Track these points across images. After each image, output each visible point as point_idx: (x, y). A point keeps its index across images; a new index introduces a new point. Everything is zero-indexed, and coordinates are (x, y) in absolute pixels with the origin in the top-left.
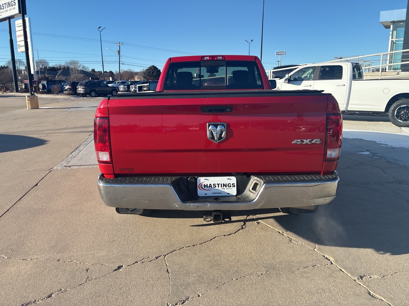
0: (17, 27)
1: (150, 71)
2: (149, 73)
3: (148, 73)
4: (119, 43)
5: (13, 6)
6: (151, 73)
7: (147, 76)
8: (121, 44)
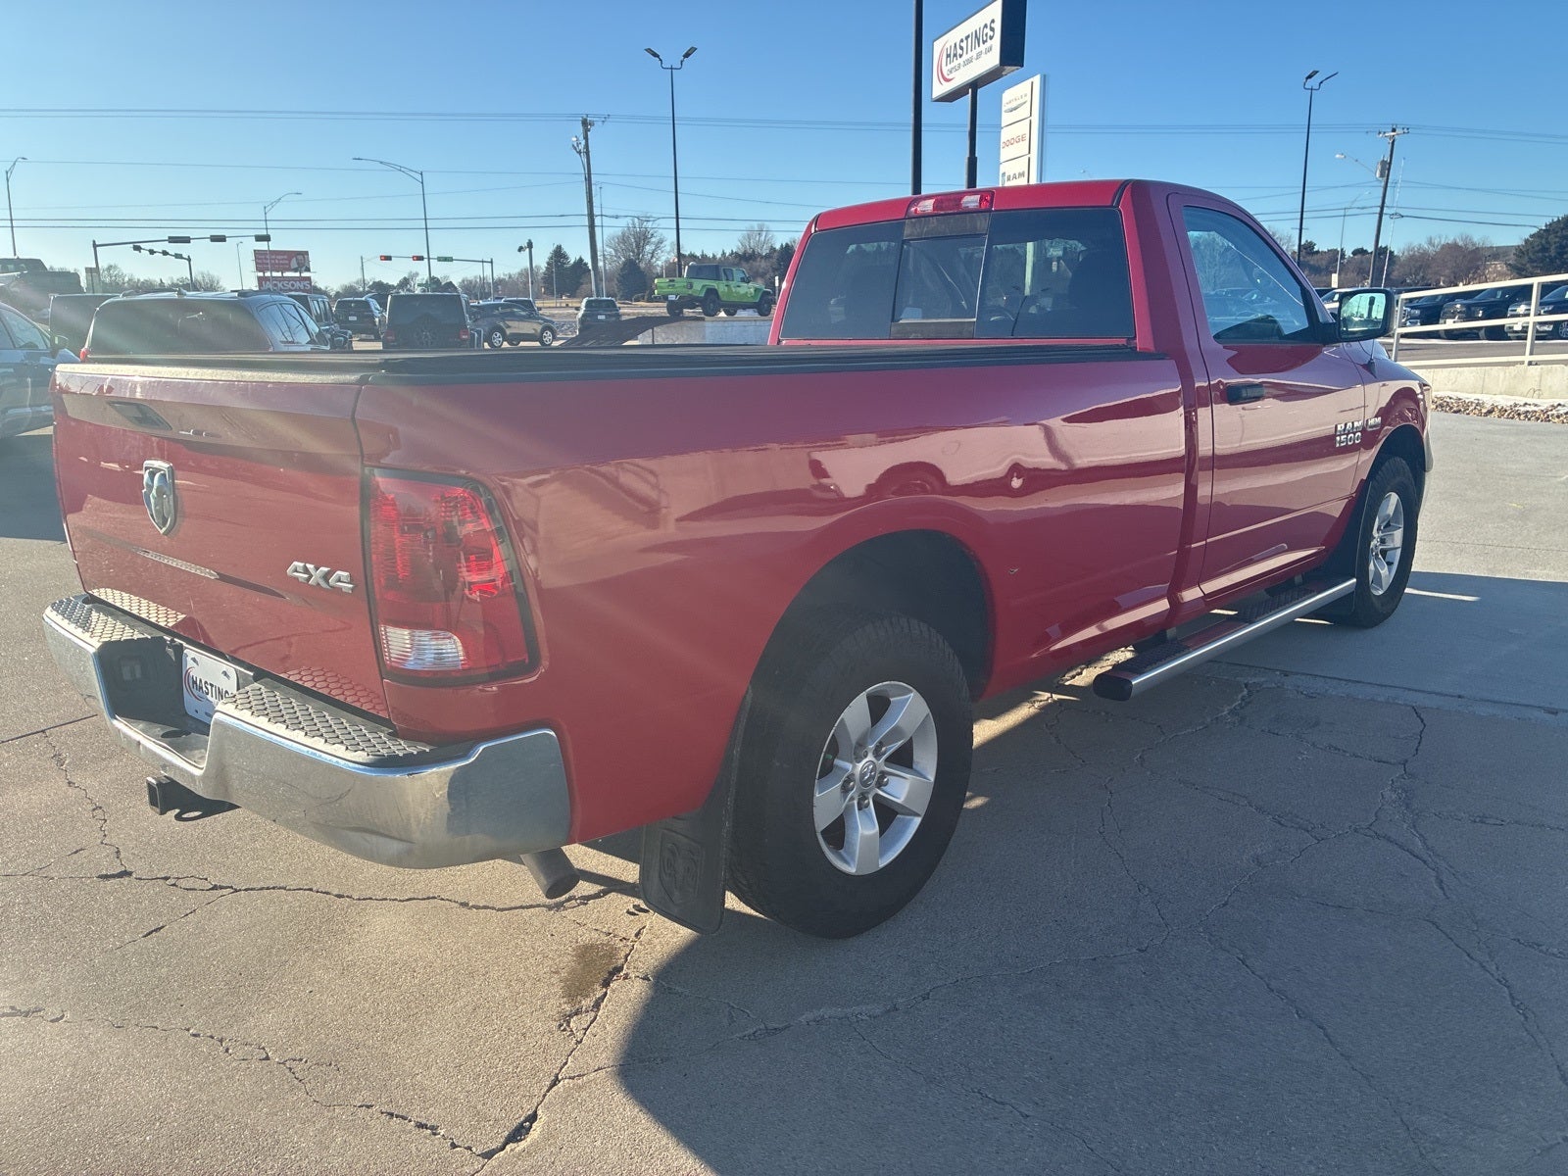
0: (1006, 111)
1: (1552, 238)
2: (1544, 249)
3: (1537, 248)
4: (1394, 130)
5: (986, 41)
6: (1553, 253)
7: (1528, 265)
8: (1399, 131)
